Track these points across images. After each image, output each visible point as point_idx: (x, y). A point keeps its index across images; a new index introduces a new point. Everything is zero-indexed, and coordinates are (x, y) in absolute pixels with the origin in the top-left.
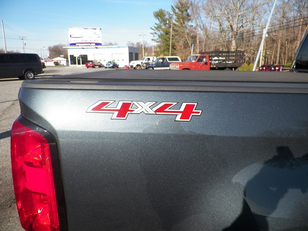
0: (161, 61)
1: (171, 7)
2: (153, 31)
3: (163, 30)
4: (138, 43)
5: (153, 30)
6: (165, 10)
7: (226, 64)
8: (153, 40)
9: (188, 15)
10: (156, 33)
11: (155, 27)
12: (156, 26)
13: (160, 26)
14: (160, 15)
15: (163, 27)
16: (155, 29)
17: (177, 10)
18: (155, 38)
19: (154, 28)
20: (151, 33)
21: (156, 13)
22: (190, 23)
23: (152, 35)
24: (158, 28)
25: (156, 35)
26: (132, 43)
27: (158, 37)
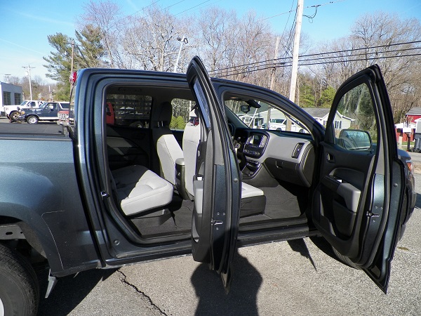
0: (52, 107)
1: (75, 33)
2: (48, 64)
3: (64, 63)
4: (26, 79)
5: (49, 61)
6: (66, 36)
7: (136, 115)
8: (47, 75)
9: (101, 47)
10: (53, 67)
11: (51, 58)
12: (52, 56)
13: (59, 57)
14: (58, 41)
15: (65, 59)
16: (51, 60)
17: (84, 39)
18: (52, 73)
19: (49, 59)
20: (45, 66)
21: (52, 37)
22: (104, 59)
23: (47, 69)
24: (57, 59)
25: (52, 69)
26: (14, 78)
27: (56, 72)
